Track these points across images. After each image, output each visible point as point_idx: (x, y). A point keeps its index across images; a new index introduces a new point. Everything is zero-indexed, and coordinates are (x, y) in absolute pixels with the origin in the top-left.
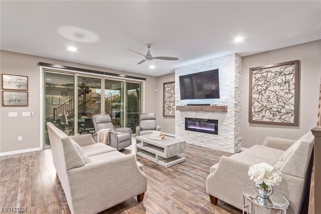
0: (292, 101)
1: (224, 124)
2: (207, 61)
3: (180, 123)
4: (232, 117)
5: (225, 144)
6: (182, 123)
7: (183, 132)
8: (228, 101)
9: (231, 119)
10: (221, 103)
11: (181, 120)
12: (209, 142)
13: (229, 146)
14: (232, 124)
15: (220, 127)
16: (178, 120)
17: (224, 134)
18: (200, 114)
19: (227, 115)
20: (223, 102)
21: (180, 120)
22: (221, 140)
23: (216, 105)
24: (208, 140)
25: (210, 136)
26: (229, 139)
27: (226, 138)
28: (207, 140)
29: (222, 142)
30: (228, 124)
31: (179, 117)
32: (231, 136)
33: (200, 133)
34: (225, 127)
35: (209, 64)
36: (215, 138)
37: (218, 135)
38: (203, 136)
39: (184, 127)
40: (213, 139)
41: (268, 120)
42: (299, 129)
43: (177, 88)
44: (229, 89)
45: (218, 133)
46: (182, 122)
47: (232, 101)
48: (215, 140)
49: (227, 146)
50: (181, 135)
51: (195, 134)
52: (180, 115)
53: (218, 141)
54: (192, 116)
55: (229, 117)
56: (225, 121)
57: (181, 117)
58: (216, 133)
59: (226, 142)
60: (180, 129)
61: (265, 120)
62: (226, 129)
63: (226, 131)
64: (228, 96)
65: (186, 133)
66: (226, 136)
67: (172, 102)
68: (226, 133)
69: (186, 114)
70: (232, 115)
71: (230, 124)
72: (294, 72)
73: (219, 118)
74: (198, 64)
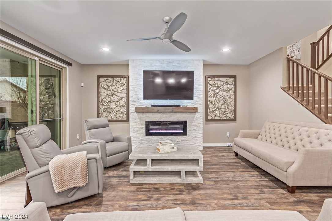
0: (233, 103)
1: (193, 124)
2: (175, 60)
3: (137, 128)
4: (200, 117)
5: (194, 143)
6: (142, 128)
7: (142, 138)
8: (197, 103)
9: (200, 119)
10: (190, 104)
11: (140, 124)
12: (177, 144)
13: (198, 144)
14: (201, 123)
15: (189, 128)
16: (135, 124)
17: (193, 134)
18: (167, 115)
19: (196, 116)
20: (192, 104)
21: (137, 124)
22: (189, 140)
23: (186, 106)
24: (177, 142)
25: (179, 138)
26: (198, 138)
27: (196, 137)
28: (175, 143)
29: (192, 142)
30: (197, 124)
31: (135, 120)
32: (200, 135)
33: (167, 137)
34: (194, 127)
35: (177, 64)
36: (184, 139)
37: (187, 135)
38: (171, 139)
39: (145, 133)
40: (182, 140)
41: (219, 118)
42: (236, 123)
43: (132, 84)
44: (198, 92)
45: (188, 134)
46: (141, 126)
47: (200, 102)
48: (185, 141)
49: (196, 145)
50: (139, 142)
51: (160, 138)
52: (137, 118)
53: (187, 141)
54: (157, 119)
55: (198, 117)
56: (194, 121)
57: (139, 121)
58: (185, 133)
59: (195, 141)
60: (138, 136)
61: (217, 118)
62: (195, 129)
63: (196, 130)
64: (197, 97)
65: (147, 140)
66: (195, 136)
67: (113, 101)
68: (195, 132)
69: (147, 116)
70: (201, 116)
71: (198, 123)
72: (234, 83)
73: (188, 119)
74: (163, 61)
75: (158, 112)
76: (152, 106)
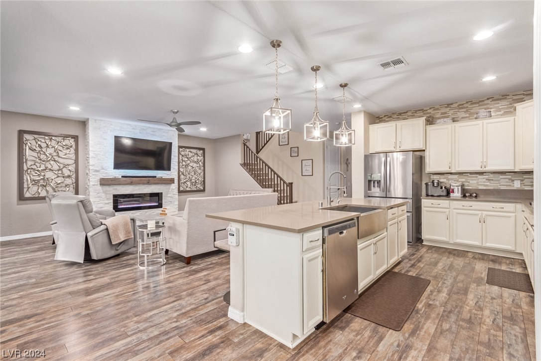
0: (202, 174)
1: (167, 195)
3: (102, 204)
4: (175, 188)
6: (108, 204)
8: (173, 174)
9: (175, 190)
11: (105, 199)
15: (164, 200)
16: (98, 200)
17: (169, 206)
19: (171, 187)
21: (101, 199)
23: (162, 177)
25: (153, 211)
30: (172, 196)
31: (99, 195)
33: (140, 211)
34: (169, 199)
37: (162, 208)
39: (112, 209)
41: (190, 189)
42: (205, 193)
45: (163, 206)
46: (107, 202)
47: (175, 173)
55: (173, 188)
56: (169, 193)
57: (103, 195)
58: (160, 206)
61: (188, 189)
63: (171, 202)
67: (50, 170)
68: (170, 204)
69: (115, 189)
70: (177, 187)
71: (174, 195)
72: (203, 155)
73: (163, 190)
75: (131, 183)
76: (122, 177)
